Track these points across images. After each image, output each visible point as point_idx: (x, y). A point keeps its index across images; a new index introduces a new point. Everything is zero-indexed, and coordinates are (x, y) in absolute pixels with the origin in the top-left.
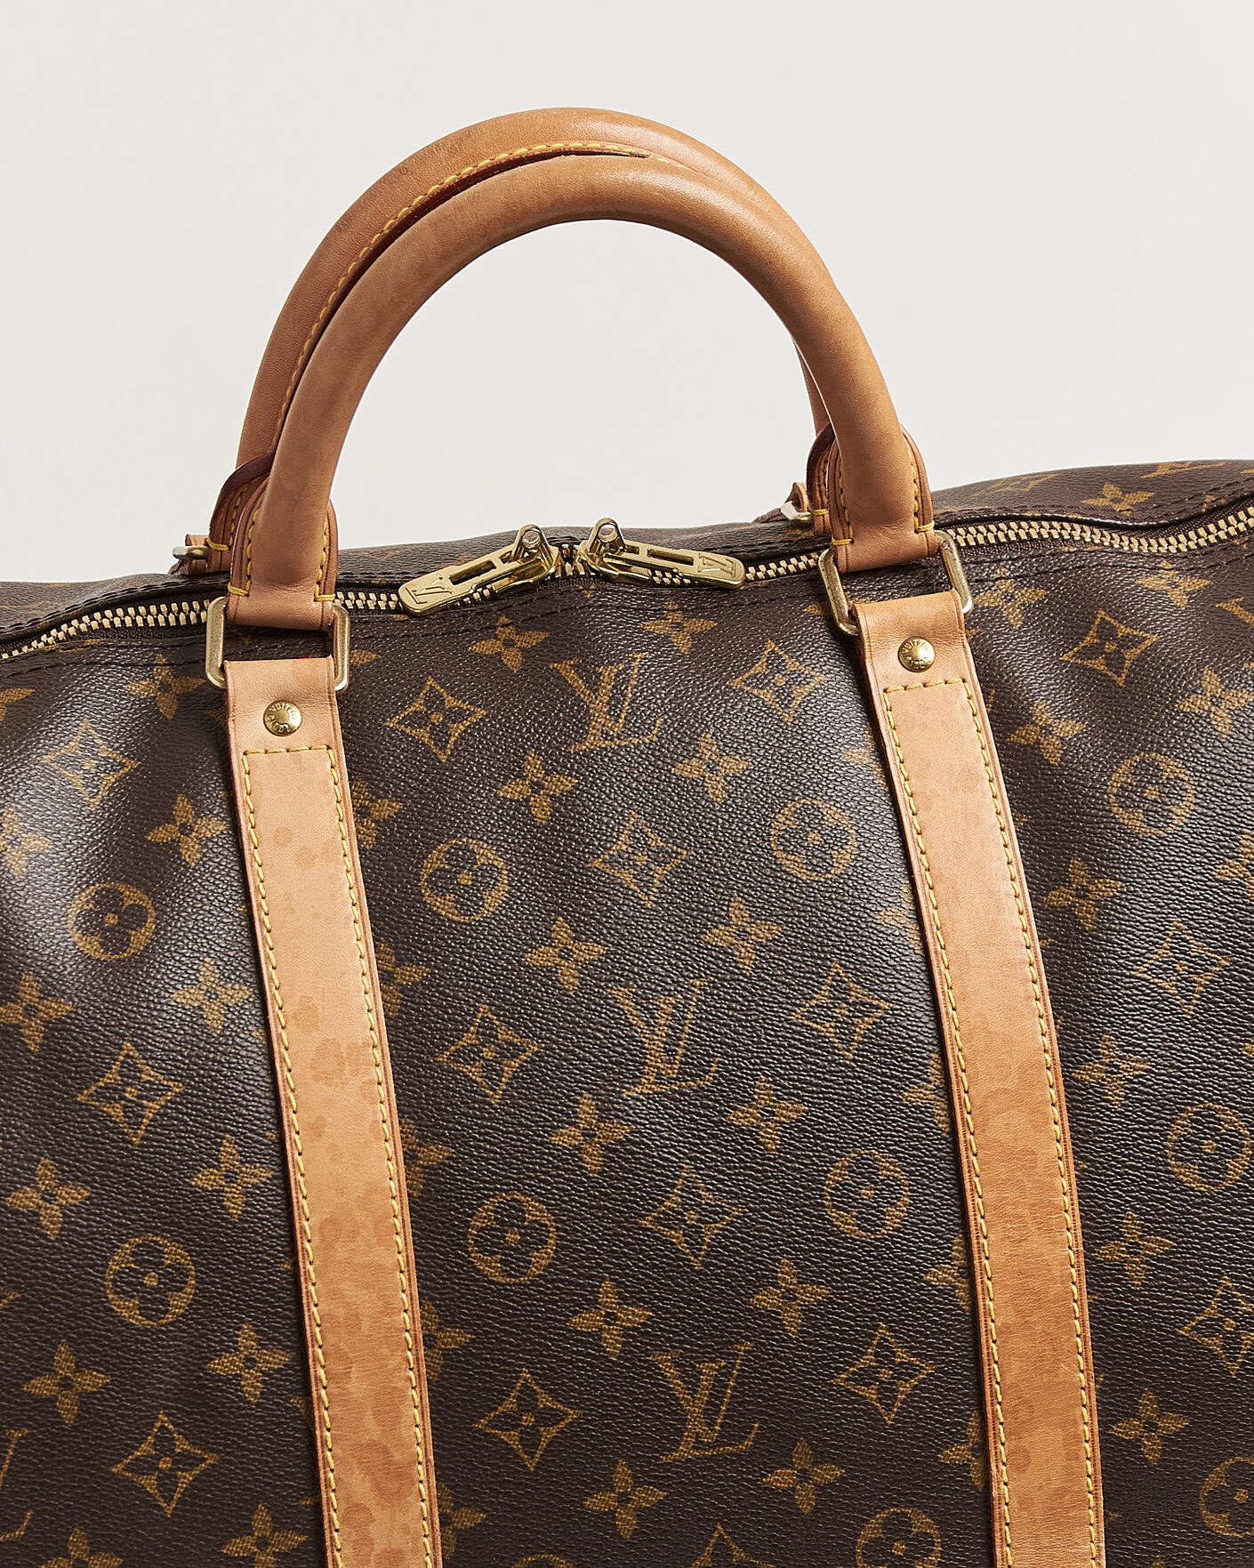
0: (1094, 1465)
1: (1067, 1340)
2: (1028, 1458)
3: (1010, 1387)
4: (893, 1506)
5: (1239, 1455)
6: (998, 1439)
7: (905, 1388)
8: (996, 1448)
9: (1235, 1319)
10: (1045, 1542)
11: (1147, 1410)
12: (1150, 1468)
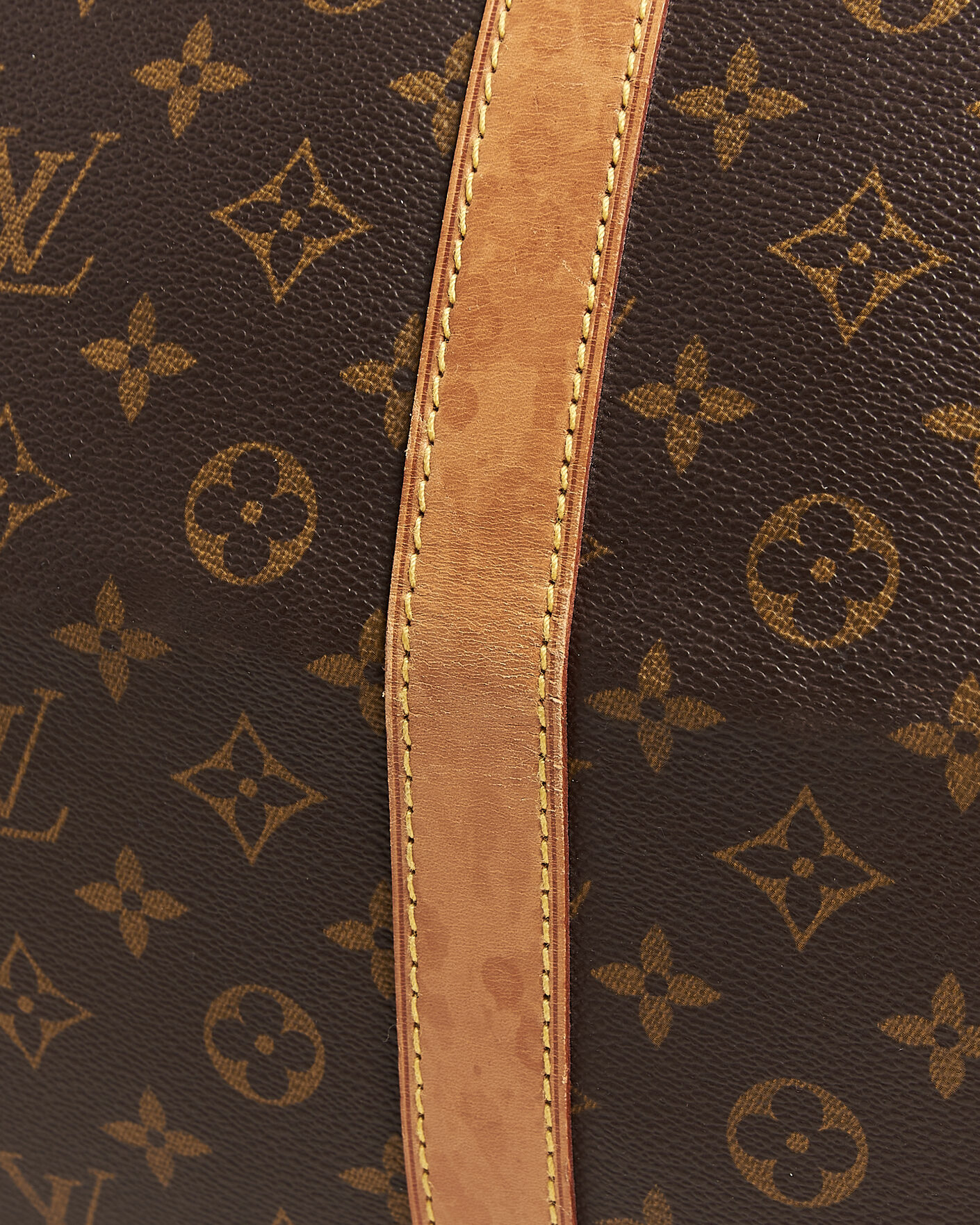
0: (578, 445)
1: (582, 225)
2: (473, 405)
3: (474, 280)
4: (258, 439)
5: (830, 491)
6: (433, 365)
7: (317, 248)
8: (427, 377)
9: (872, 246)
10: (474, 561)
11: (689, 375)
12: (674, 478)
